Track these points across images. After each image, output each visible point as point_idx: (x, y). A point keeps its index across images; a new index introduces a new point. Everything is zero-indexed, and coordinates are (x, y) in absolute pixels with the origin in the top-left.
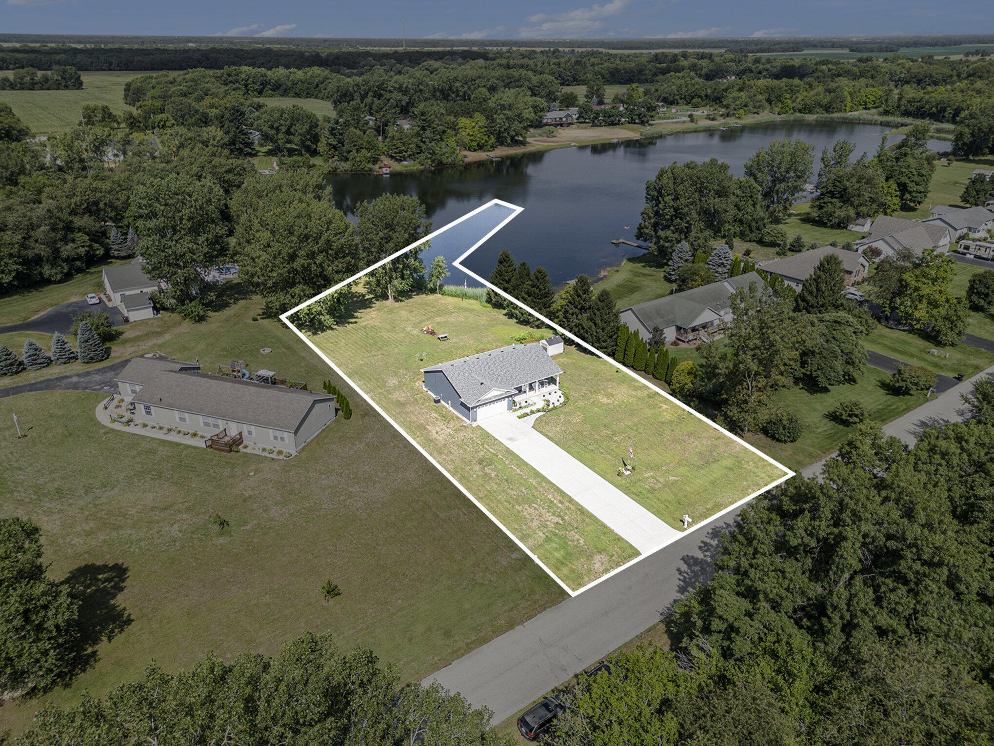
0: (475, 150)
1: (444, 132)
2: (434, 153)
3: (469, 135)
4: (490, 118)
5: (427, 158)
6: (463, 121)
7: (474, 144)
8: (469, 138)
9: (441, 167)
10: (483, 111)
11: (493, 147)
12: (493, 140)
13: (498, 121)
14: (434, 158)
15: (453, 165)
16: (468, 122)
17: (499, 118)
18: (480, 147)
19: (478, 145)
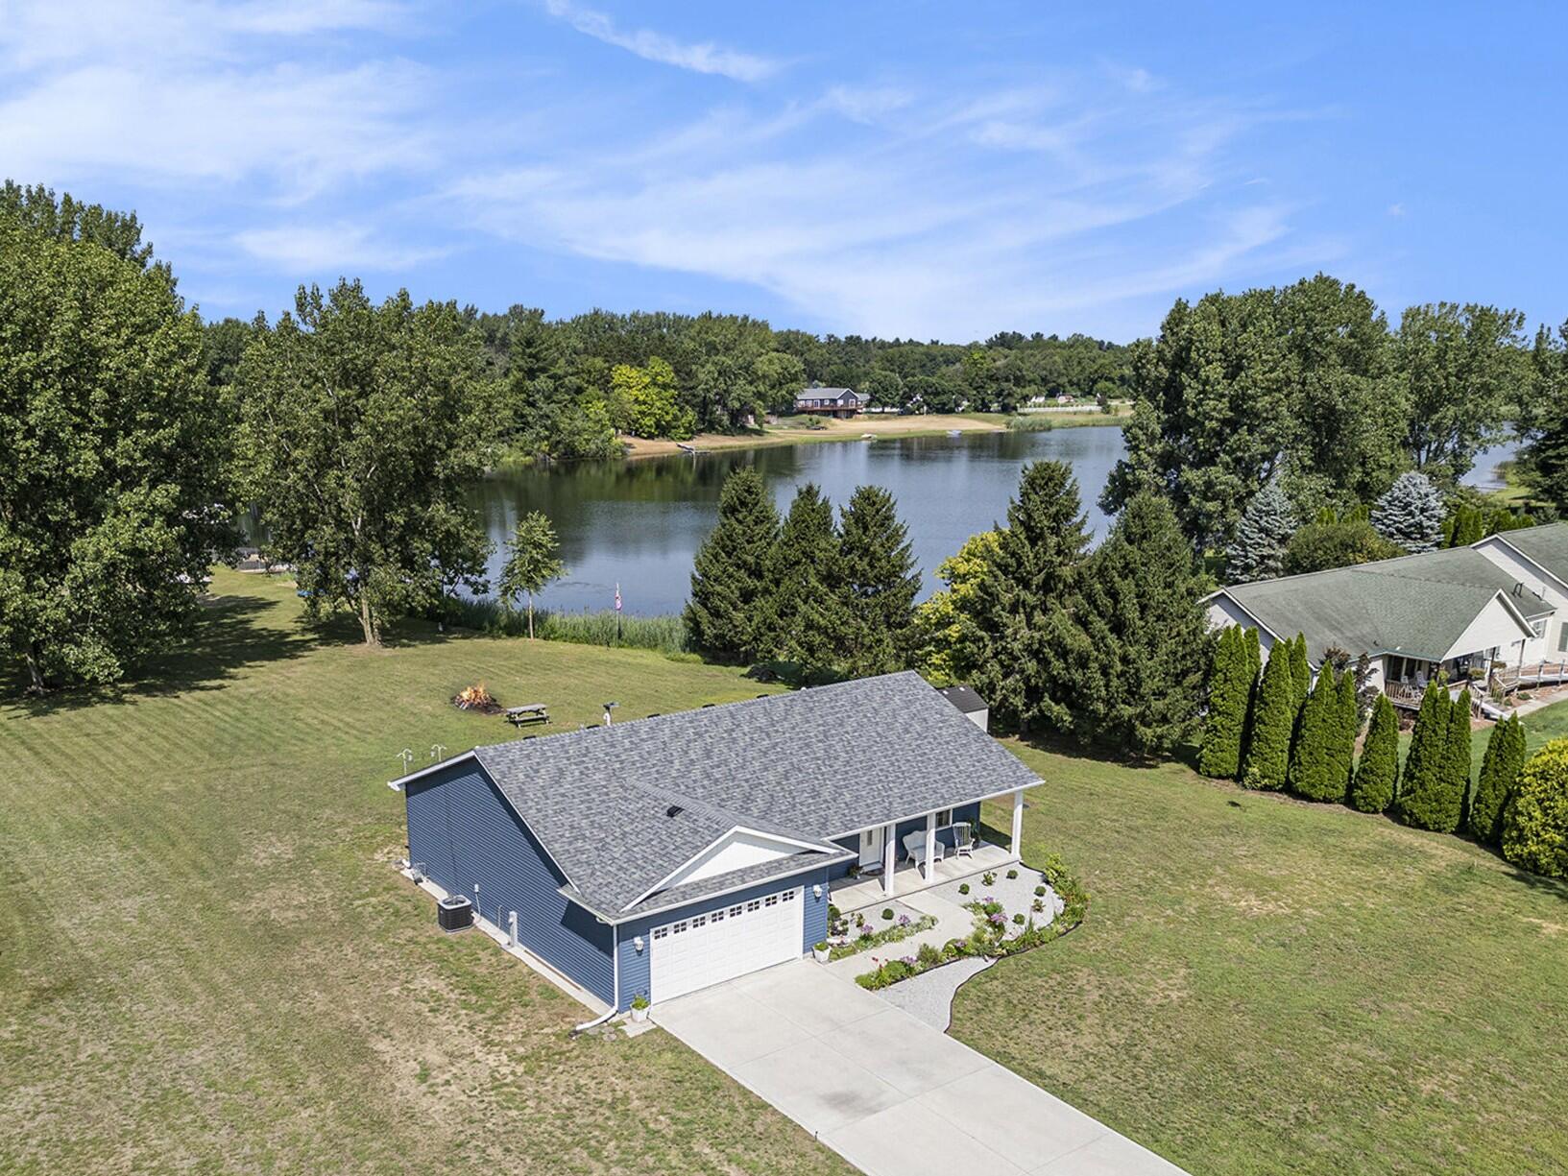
0: (651, 436)
1: (579, 390)
2: (554, 428)
3: (636, 401)
4: (683, 371)
5: (539, 438)
6: (624, 372)
7: (649, 421)
8: (637, 407)
9: (571, 460)
10: (668, 354)
11: (692, 432)
12: (691, 415)
13: (701, 376)
14: (555, 438)
15: (600, 458)
16: (634, 373)
17: (705, 373)
18: (663, 430)
19: (658, 425)
